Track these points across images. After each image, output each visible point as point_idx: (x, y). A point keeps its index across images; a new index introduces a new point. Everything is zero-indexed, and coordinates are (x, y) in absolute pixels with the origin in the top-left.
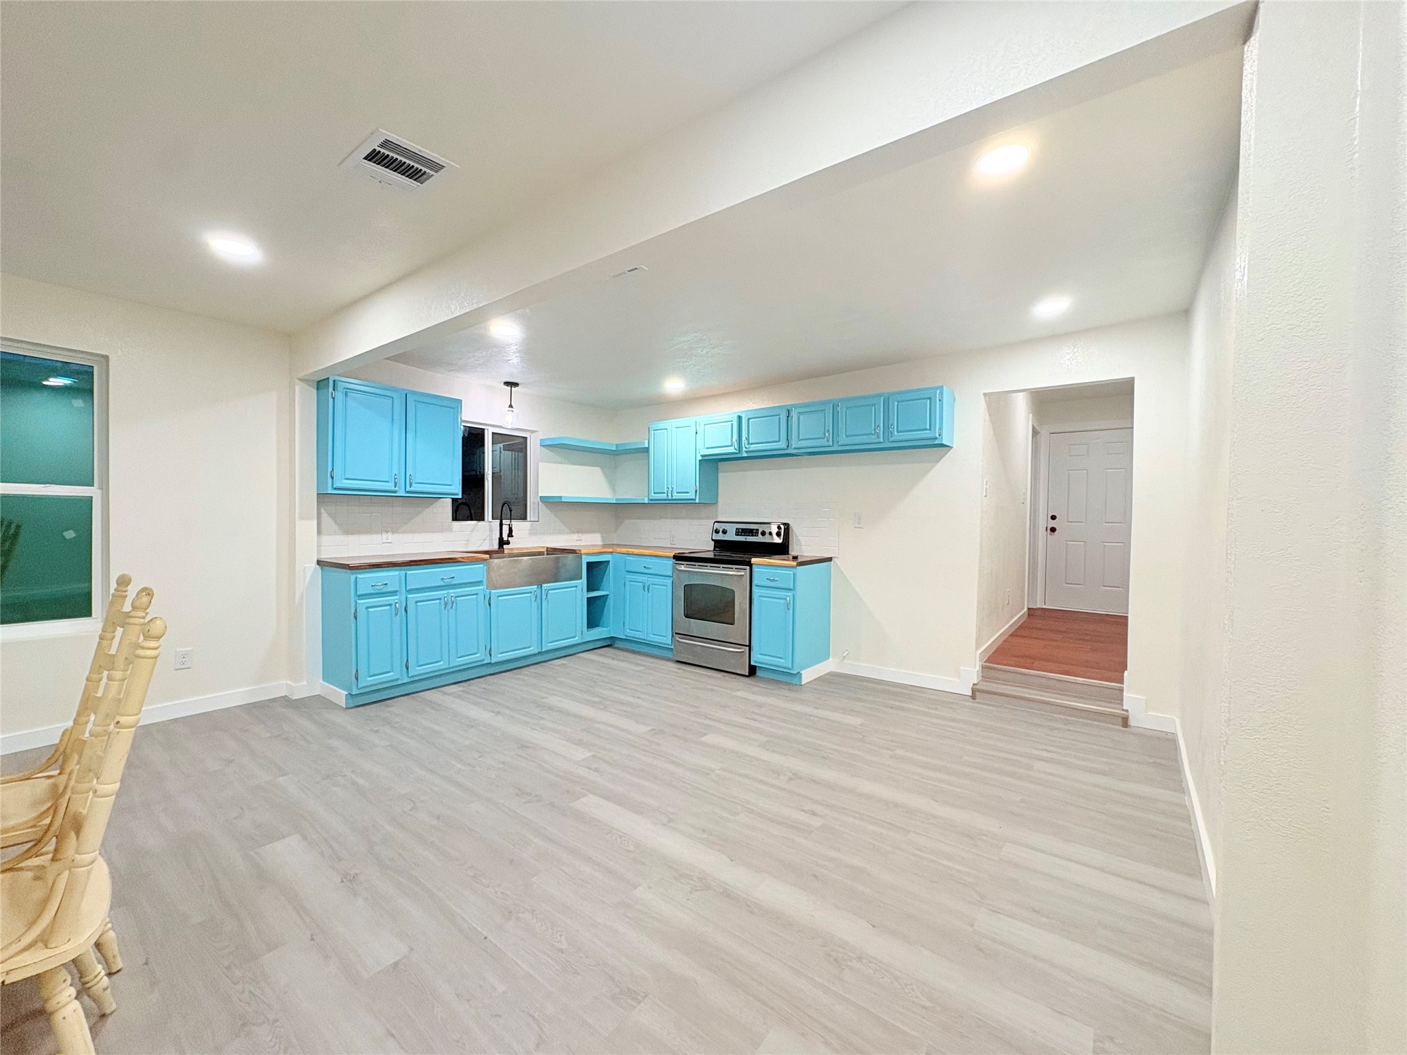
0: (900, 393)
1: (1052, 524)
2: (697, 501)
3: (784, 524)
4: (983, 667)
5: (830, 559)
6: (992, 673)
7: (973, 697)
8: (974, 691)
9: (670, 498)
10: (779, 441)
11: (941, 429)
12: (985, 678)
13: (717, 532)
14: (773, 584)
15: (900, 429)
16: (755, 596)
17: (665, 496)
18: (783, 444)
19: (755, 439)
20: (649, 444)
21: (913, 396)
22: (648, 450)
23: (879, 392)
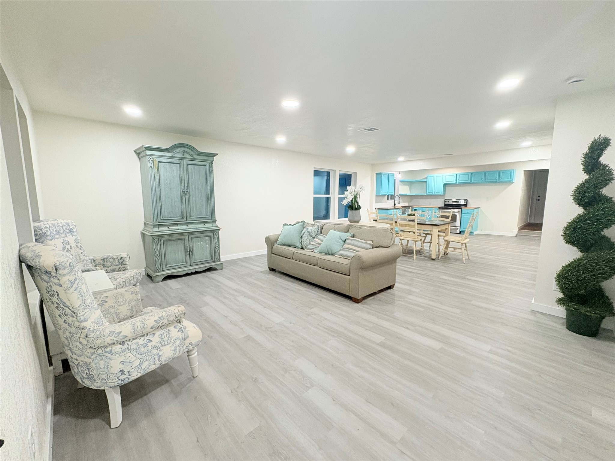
0: (503, 171)
1: (538, 198)
2: (442, 194)
3: (467, 200)
4: (518, 231)
5: (479, 208)
6: (520, 232)
7: (516, 236)
8: (516, 235)
9: (433, 193)
10: (468, 180)
11: (513, 179)
12: (519, 233)
13: (446, 202)
14: (468, 213)
15: (503, 178)
16: (462, 216)
17: (432, 193)
18: (469, 181)
19: (461, 180)
20: (427, 180)
21: (506, 171)
22: (426, 182)
23: (497, 170)
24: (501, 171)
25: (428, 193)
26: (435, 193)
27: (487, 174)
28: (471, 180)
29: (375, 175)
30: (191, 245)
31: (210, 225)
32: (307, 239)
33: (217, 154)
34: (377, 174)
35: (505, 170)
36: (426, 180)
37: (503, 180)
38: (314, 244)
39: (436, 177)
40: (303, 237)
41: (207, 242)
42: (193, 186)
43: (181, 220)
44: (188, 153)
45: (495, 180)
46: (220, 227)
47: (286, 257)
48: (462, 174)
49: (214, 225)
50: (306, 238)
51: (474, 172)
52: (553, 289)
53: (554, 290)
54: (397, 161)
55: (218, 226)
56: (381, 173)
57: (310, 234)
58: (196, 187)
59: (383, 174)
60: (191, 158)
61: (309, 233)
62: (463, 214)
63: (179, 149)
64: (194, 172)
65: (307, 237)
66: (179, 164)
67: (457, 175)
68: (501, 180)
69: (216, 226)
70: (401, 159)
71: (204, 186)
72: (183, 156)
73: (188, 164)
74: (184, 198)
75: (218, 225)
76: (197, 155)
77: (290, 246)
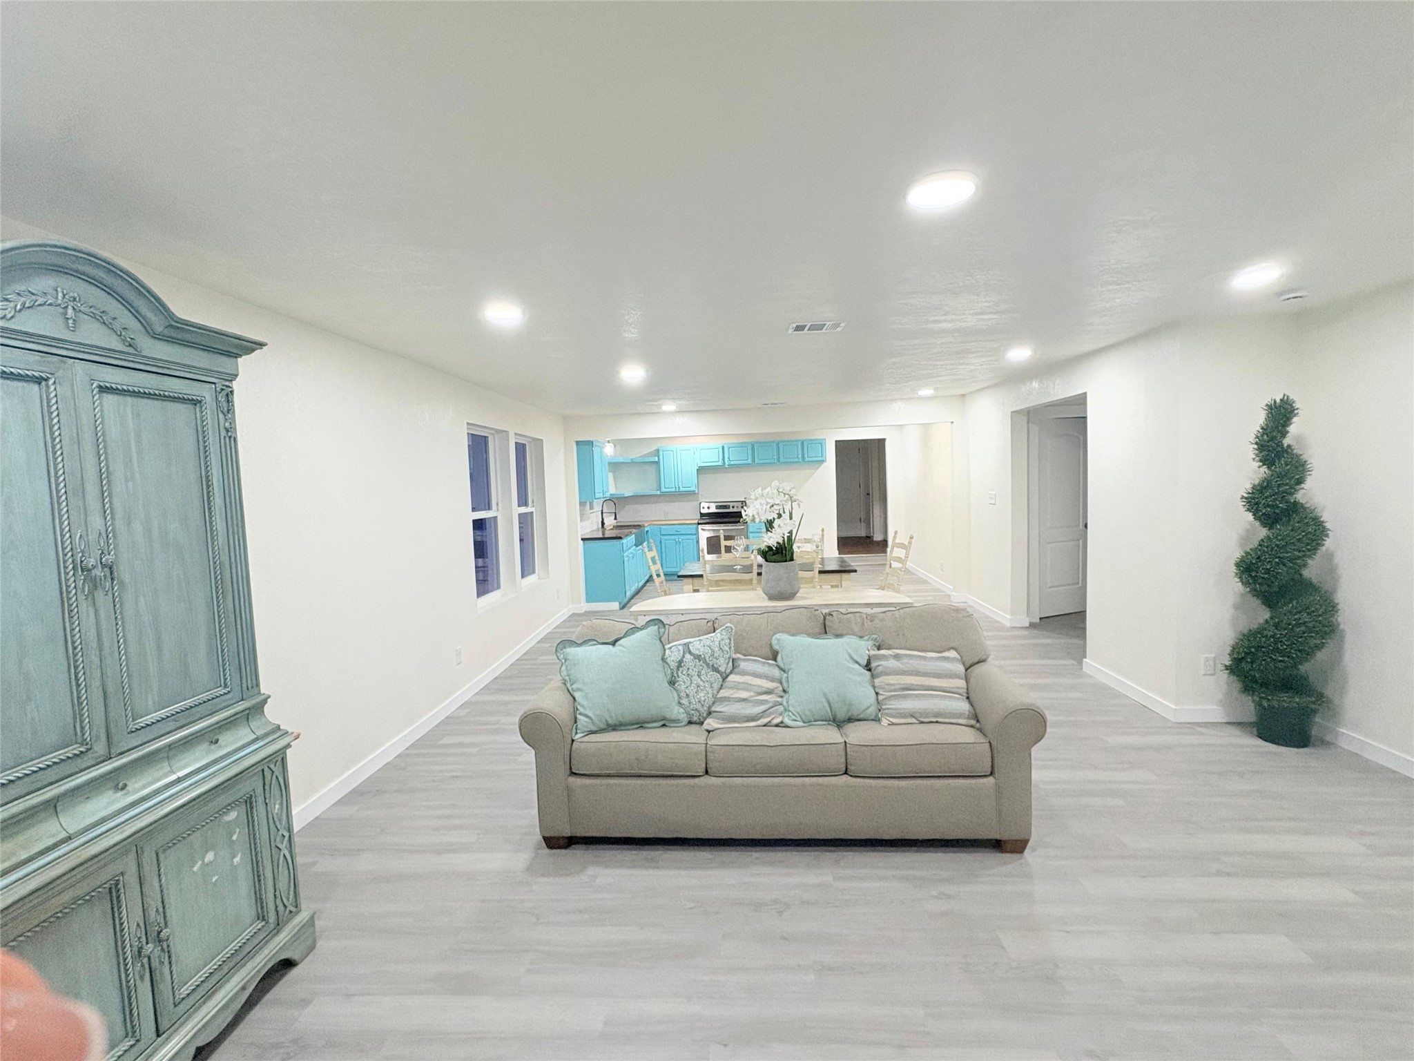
0: (808, 440)
2: (696, 491)
9: (677, 490)
10: (747, 460)
11: (823, 456)
13: (703, 508)
15: (809, 455)
16: (750, 538)
17: (673, 490)
18: (750, 461)
19: (733, 458)
20: (659, 459)
21: (814, 442)
22: (657, 463)
23: (798, 439)
24: (805, 440)
25: (663, 490)
26: (682, 489)
27: (781, 445)
28: (753, 460)
29: (575, 445)
30: (154, 903)
31: (242, 735)
32: (701, 683)
33: (261, 345)
34: (578, 443)
35: (813, 440)
36: (657, 458)
37: (811, 459)
38: (751, 697)
39: (679, 452)
40: (682, 677)
41: (234, 838)
42: (138, 527)
43: (81, 763)
44: (101, 318)
45: (796, 460)
46: (296, 731)
47: (666, 773)
48: (736, 445)
49: (258, 726)
50: (696, 679)
51: (757, 442)
52: (1203, 673)
53: (1204, 675)
54: (660, 411)
55: (278, 728)
56: (589, 441)
57: (708, 665)
58: (155, 530)
59: (594, 443)
60: (121, 347)
61: (705, 662)
62: (751, 532)
63: (43, 283)
64: (138, 436)
65: (699, 676)
66: (38, 381)
67: (723, 447)
68: (807, 459)
69: (269, 728)
70: (669, 407)
71: (195, 515)
72: (67, 336)
73: (104, 390)
74: (85, 607)
75: (277, 722)
76: (155, 336)
77: (641, 724)
